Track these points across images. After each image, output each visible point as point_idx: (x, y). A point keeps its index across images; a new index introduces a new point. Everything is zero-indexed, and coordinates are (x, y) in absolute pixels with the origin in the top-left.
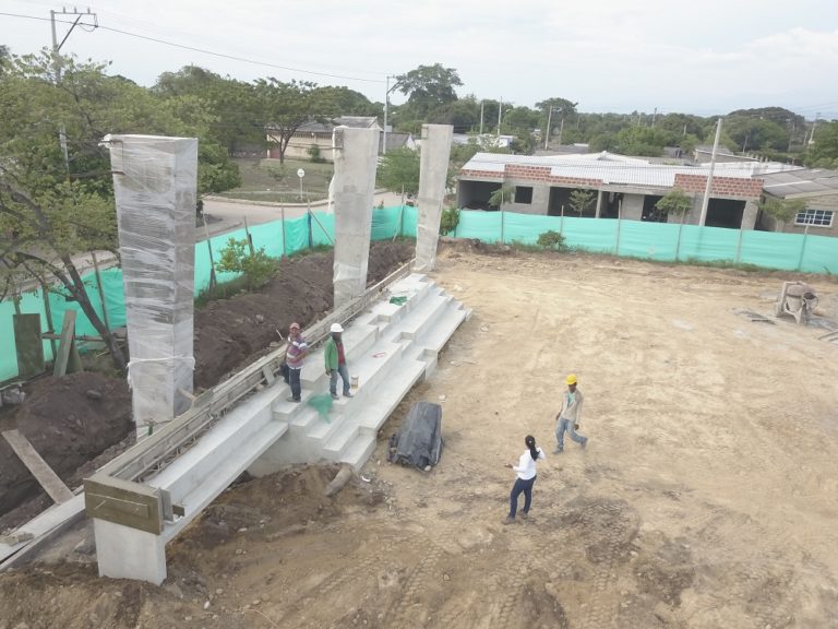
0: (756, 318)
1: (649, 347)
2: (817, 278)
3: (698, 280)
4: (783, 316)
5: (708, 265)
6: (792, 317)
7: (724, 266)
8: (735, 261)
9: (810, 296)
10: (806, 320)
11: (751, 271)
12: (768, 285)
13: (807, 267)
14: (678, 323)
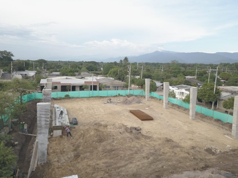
0: (105, 103)
1: (93, 109)
2: (110, 97)
3: (95, 100)
4: (108, 103)
5: (95, 97)
6: (109, 103)
7: (97, 97)
8: (99, 96)
9: (110, 99)
10: (110, 103)
11: (101, 97)
12: (104, 99)
13: (109, 95)
14: (95, 106)
